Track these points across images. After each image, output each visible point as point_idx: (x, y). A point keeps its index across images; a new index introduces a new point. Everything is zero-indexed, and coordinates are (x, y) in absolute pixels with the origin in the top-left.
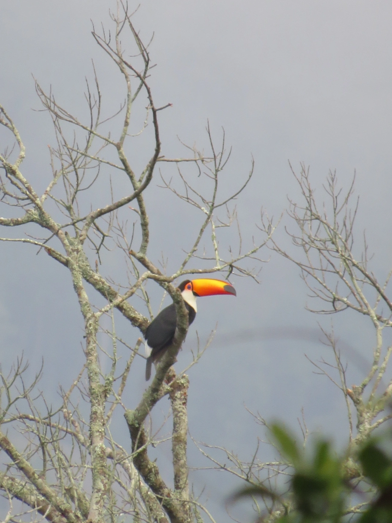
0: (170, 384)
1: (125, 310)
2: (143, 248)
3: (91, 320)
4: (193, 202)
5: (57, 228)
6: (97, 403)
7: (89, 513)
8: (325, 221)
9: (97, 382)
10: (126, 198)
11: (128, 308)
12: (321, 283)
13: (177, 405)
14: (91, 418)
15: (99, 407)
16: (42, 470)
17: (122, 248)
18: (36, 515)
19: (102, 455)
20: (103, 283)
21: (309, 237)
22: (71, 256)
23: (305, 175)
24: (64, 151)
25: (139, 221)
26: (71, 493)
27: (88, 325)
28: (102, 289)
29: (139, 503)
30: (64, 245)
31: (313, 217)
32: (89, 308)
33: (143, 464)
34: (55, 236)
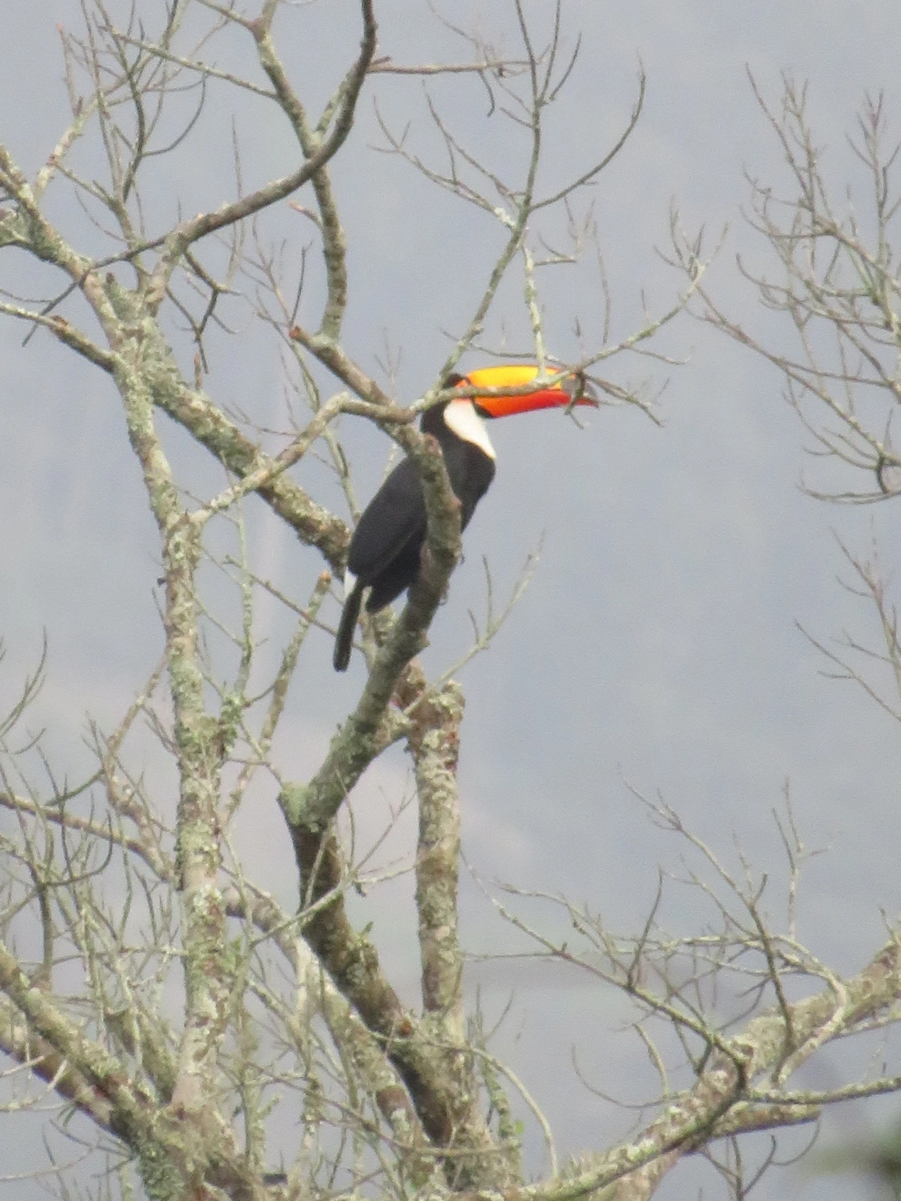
0: (409, 709)
1: (279, 497)
2: (331, 322)
3: (179, 533)
4: (471, 192)
5: (80, 268)
6: (196, 769)
7: (174, 1084)
8: (852, 240)
9: (198, 711)
10: (279, 181)
11: (290, 491)
12: (843, 417)
13: (429, 769)
14: (181, 813)
15: (204, 782)
16: (42, 962)
17: (269, 319)
18: (28, 1081)
19: (211, 918)
20: (216, 420)
21: (808, 284)
22: (123, 350)
23: (796, 106)
24: (103, 42)
25: (319, 245)
26: (125, 1027)
27: (171, 546)
28: (214, 438)
29: (322, 1048)
30: (102, 317)
31: (819, 229)
32: (173, 499)
33: (334, 937)
34: (77, 290)
